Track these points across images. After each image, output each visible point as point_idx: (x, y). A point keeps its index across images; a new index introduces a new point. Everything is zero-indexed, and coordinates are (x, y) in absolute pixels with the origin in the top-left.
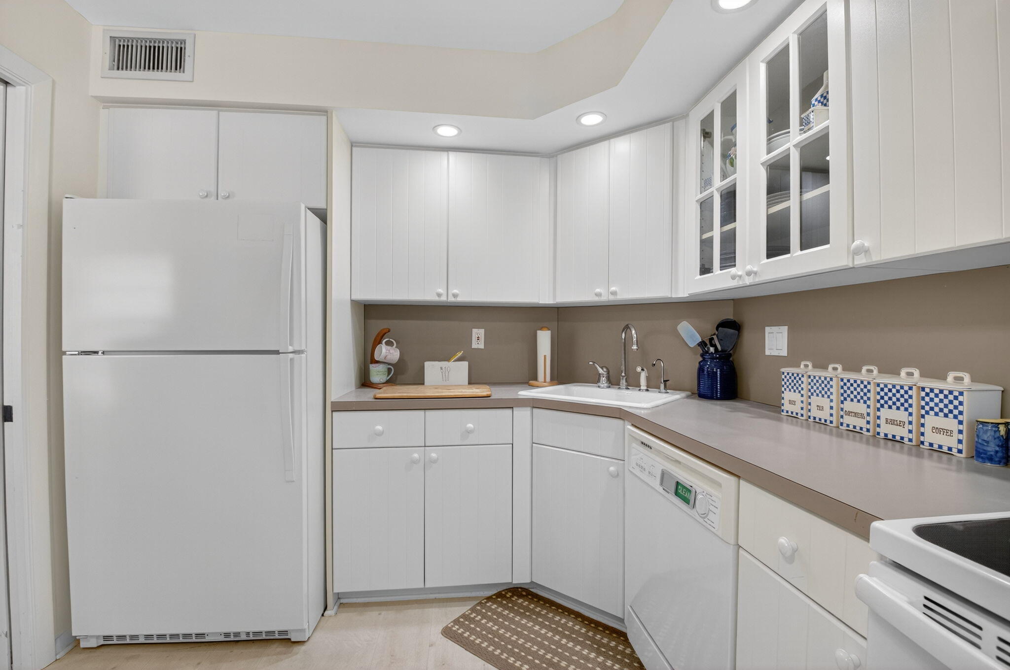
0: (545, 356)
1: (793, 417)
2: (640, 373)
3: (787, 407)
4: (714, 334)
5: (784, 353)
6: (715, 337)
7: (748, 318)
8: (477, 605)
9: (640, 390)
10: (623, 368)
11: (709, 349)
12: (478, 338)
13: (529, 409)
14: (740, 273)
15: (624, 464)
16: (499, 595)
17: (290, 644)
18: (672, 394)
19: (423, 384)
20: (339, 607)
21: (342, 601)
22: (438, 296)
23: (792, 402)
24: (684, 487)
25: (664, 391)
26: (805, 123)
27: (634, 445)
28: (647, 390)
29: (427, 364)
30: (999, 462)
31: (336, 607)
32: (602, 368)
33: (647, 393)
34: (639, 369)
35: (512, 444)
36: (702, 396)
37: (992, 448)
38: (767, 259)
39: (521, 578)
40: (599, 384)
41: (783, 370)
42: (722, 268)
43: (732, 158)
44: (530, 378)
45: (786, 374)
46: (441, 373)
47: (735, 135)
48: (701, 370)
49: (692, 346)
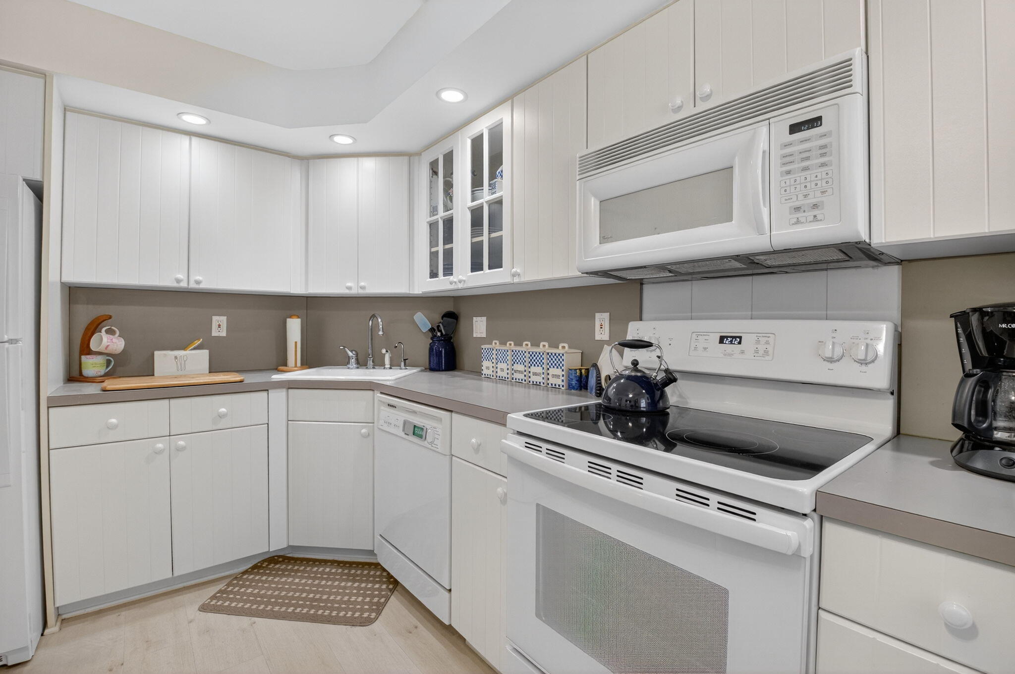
0: (296, 343)
1: (488, 378)
2: (385, 354)
3: (485, 371)
4: (440, 323)
5: (484, 335)
6: (441, 325)
7: (463, 311)
8: (233, 580)
9: (384, 368)
10: (370, 351)
11: (437, 333)
12: (219, 326)
13: (285, 390)
14: (455, 280)
15: (374, 426)
16: (255, 567)
17: (7, 668)
18: (410, 369)
19: (153, 375)
20: (62, 623)
21: (64, 617)
22: (177, 282)
23: (488, 368)
24: (419, 428)
25: (404, 368)
26: (492, 187)
27: (382, 408)
28: (390, 368)
29: (157, 353)
30: (577, 389)
31: (59, 624)
32: (351, 351)
33: (391, 370)
34: (384, 351)
35: (268, 424)
36: (432, 369)
37: (574, 382)
38: (472, 272)
39: (278, 544)
40: (349, 366)
41: (482, 347)
42: (445, 275)
43: (451, 196)
44: (281, 364)
45: (484, 349)
46: (175, 363)
47: (452, 178)
48: (431, 349)
49: (424, 331)
